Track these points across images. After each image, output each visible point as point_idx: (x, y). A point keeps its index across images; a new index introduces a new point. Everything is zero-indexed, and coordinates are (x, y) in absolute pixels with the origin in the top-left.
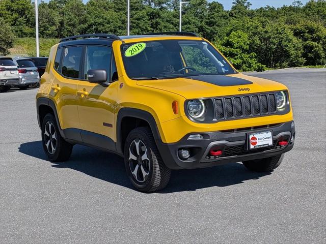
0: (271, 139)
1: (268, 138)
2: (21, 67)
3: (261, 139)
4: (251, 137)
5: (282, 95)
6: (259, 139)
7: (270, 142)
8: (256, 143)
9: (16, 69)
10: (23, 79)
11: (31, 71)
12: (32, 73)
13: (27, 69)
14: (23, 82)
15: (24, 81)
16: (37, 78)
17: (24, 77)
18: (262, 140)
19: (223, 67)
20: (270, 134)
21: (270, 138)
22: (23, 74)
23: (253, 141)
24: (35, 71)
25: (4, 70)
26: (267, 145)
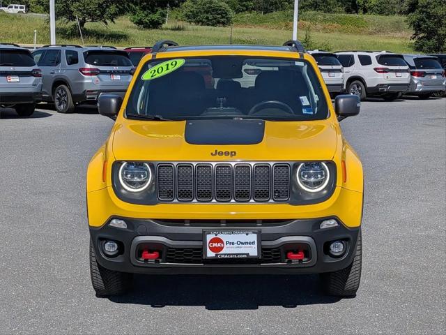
0: (256, 245)
1: (249, 243)
2: (417, 68)
3: (233, 243)
4: (209, 237)
5: (323, 169)
6: (227, 243)
7: (253, 251)
8: (221, 249)
9: (407, 71)
10: (418, 85)
11: (433, 74)
12: (434, 77)
13: (427, 71)
14: (419, 88)
15: (421, 87)
16: (441, 85)
17: (421, 81)
18: (236, 245)
19: (306, 107)
20: (253, 237)
21: (254, 243)
22: (420, 78)
23: (215, 245)
24: (438, 74)
25: (387, 72)
26: (245, 256)
